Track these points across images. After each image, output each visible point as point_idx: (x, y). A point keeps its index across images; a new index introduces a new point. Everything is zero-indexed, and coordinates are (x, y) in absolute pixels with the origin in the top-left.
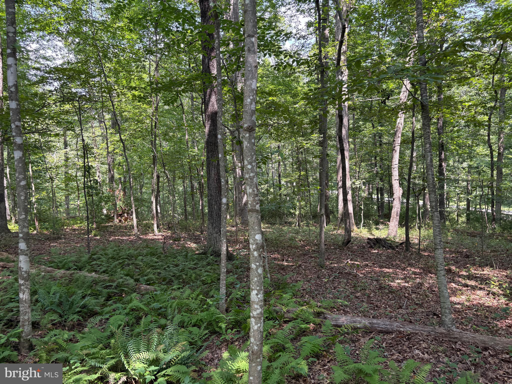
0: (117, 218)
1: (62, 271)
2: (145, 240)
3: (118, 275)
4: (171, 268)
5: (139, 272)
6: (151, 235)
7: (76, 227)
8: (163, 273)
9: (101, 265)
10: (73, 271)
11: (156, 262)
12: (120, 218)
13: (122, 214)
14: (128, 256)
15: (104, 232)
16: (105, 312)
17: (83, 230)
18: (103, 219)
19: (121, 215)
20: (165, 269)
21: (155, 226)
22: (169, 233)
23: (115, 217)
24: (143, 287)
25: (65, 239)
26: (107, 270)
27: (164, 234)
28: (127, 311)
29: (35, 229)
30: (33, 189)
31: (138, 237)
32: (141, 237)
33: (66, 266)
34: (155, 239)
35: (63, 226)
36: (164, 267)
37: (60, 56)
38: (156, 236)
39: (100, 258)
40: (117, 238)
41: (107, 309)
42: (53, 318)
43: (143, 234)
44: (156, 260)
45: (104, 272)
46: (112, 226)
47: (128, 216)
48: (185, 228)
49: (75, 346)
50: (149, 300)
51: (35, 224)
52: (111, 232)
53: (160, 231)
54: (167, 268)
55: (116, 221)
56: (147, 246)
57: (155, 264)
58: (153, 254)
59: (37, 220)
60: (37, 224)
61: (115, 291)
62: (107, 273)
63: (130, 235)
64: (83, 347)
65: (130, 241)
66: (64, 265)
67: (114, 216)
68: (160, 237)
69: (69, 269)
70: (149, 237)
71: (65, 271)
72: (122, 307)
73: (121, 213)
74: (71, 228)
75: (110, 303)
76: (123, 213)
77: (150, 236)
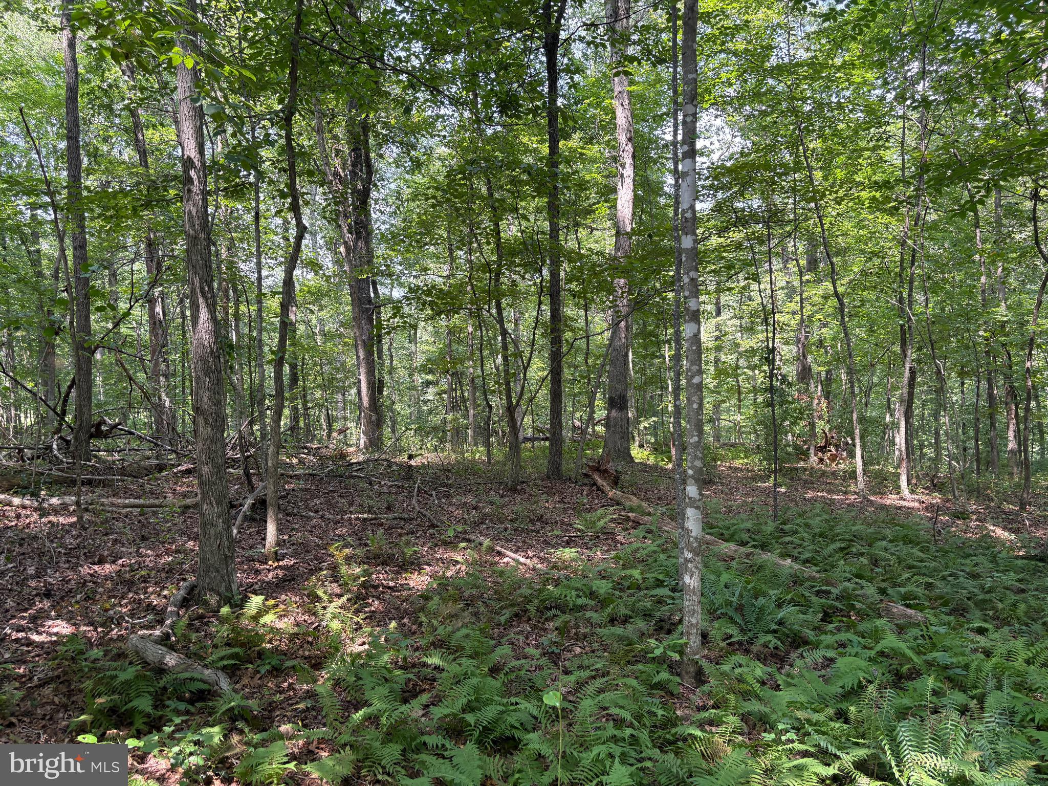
0: (815, 455)
1: (732, 546)
2: (883, 507)
3: (837, 573)
4: (962, 579)
5: (883, 575)
6: (893, 496)
7: (738, 463)
8: (941, 588)
9: (800, 545)
10: (751, 550)
11: (922, 561)
12: (820, 454)
13: (825, 447)
14: (855, 536)
15: (792, 479)
16: (825, 643)
17: (751, 471)
18: (789, 454)
19: (823, 449)
20: (944, 578)
21: (904, 478)
22: (936, 498)
23: (812, 451)
24: (898, 608)
25: (723, 484)
26: (813, 558)
27: (924, 498)
28: (872, 653)
29: (670, 460)
30: (670, 389)
31: (865, 498)
32: (872, 498)
33: (736, 537)
34: (905, 507)
35: (715, 460)
36: (941, 574)
37: (717, 145)
38: (904, 500)
39: (796, 532)
40: (820, 494)
41: (828, 639)
42: (729, 631)
43: (874, 494)
44: (920, 554)
45: (807, 561)
46: (806, 470)
47: (837, 451)
48: (976, 492)
49: (776, 696)
50: (919, 641)
51: (670, 452)
52: (806, 482)
53: (913, 492)
54: (949, 578)
55: (813, 459)
56: (892, 522)
57: (919, 564)
58: (907, 540)
59: (674, 445)
60: (673, 452)
61: (837, 604)
62: (816, 565)
63: (846, 493)
64: (792, 702)
65: (848, 505)
66: (733, 535)
67: (808, 449)
68: (916, 505)
69: (743, 544)
70: (888, 502)
71: (737, 547)
72: (859, 642)
73: (823, 444)
74: (728, 465)
75: (830, 627)
76: (828, 444)
77: (891, 500)
